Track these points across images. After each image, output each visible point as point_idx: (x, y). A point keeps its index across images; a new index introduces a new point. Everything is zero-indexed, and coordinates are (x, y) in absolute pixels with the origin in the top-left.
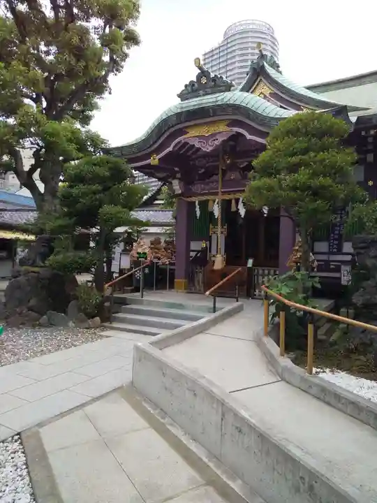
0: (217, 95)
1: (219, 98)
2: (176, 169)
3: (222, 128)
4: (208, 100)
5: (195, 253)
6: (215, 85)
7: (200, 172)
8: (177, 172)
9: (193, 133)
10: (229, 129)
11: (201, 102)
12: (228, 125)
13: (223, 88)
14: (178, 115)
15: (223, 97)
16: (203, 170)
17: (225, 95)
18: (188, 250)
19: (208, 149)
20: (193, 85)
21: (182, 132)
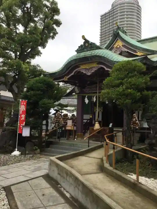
0: (92, 51)
1: (93, 53)
2: (77, 82)
3: (95, 65)
4: (88, 53)
5: (86, 120)
6: (91, 47)
7: (88, 83)
8: (77, 83)
9: (82, 67)
10: (98, 65)
11: (85, 54)
12: (97, 64)
13: (95, 48)
14: (75, 60)
15: (94, 52)
16: (89, 82)
17: (95, 51)
18: (83, 119)
19: (89, 74)
20: (82, 47)
21: (77, 67)
